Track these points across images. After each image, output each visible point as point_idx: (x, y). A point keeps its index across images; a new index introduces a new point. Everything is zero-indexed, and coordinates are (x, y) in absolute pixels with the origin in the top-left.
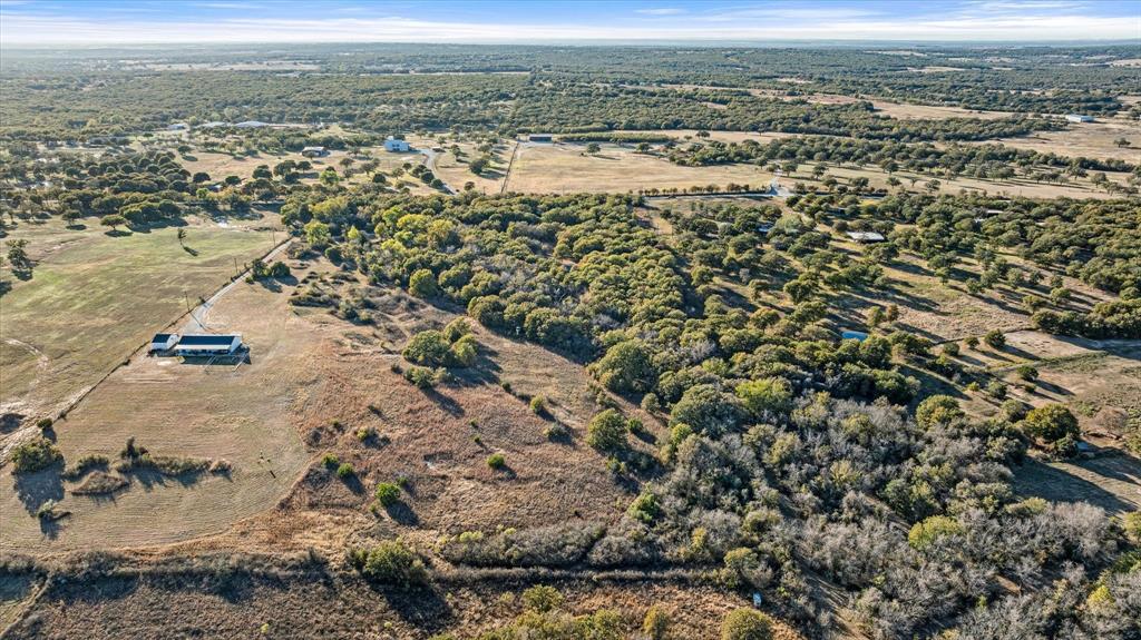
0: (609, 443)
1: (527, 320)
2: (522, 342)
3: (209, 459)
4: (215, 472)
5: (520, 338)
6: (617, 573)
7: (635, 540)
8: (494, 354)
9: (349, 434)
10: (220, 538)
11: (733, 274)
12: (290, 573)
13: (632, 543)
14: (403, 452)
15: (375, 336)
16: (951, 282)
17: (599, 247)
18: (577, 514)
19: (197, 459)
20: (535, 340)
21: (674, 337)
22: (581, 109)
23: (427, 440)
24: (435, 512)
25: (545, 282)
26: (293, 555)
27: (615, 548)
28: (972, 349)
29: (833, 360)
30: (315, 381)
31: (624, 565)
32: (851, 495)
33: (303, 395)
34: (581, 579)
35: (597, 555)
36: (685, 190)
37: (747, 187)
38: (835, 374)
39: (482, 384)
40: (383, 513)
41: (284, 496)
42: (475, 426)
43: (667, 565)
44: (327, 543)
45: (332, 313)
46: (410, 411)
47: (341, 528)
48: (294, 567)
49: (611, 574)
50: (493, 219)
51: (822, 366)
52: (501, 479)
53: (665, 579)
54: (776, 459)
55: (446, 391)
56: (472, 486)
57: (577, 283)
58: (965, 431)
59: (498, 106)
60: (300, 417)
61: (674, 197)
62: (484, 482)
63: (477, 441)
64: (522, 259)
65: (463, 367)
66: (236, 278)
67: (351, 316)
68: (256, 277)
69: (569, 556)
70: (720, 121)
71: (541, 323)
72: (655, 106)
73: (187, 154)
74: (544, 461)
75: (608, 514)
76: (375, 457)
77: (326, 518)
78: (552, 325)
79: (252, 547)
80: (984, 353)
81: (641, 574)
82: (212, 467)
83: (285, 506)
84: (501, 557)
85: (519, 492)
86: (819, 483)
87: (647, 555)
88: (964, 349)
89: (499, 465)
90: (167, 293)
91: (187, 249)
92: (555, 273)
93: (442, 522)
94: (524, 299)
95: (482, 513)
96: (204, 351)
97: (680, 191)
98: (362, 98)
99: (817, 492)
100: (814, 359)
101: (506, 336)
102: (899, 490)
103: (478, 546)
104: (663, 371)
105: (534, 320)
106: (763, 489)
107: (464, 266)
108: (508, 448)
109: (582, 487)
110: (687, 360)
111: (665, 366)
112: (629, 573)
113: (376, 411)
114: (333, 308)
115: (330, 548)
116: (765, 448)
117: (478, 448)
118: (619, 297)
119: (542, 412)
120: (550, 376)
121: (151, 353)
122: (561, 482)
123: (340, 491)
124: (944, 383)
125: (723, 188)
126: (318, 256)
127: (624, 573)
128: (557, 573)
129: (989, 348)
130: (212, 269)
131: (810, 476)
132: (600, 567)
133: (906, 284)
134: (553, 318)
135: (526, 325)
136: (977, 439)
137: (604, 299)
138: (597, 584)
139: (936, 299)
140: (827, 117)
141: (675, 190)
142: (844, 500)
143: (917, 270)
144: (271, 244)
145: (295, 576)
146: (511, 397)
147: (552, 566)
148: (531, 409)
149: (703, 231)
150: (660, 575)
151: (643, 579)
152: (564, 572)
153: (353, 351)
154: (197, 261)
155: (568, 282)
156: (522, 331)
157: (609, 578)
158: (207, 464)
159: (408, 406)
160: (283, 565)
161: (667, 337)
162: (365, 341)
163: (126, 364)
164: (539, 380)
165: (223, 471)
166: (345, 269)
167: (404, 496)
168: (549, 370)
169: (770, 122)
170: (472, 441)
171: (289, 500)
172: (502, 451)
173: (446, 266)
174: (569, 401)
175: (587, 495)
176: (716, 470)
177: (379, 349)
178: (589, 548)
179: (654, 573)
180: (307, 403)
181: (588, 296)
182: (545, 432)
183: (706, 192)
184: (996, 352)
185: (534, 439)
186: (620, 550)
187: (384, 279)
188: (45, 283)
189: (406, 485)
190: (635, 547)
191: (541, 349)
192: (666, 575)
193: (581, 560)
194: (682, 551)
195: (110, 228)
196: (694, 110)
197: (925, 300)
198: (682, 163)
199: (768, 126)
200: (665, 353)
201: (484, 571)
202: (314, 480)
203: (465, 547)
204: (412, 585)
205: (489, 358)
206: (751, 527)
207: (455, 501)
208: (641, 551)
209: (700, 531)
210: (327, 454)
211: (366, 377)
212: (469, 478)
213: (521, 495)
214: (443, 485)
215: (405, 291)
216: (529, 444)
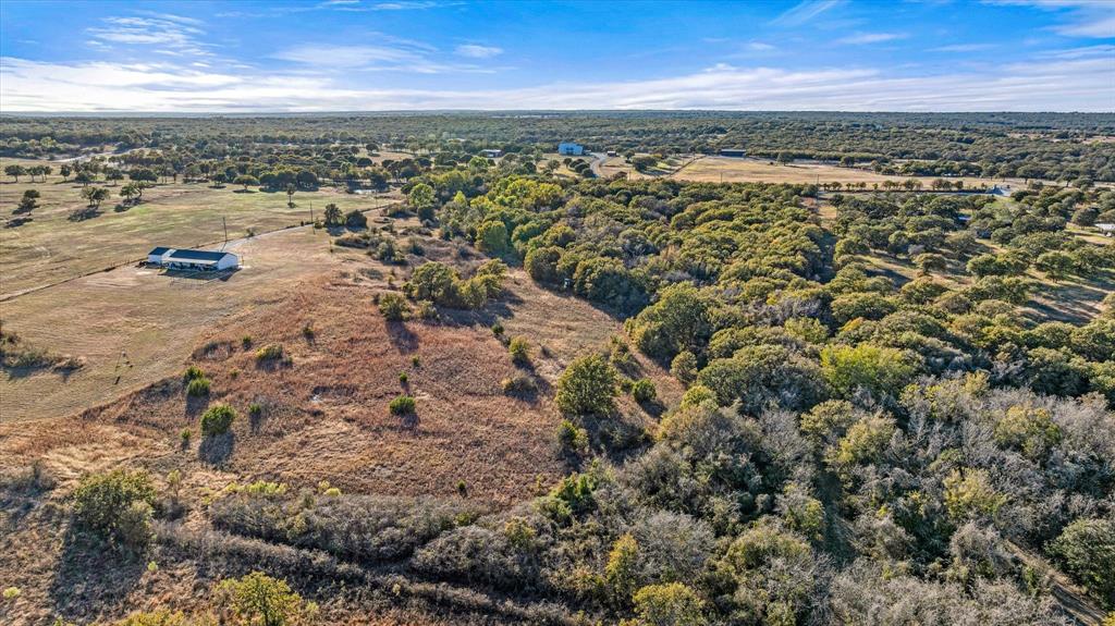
1: (578, 270)
2: (567, 297)
3: (67, 355)
4: (57, 369)
6: (444, 590)
7: (512, 539)
8: (519, 302)
9: (250, 353)
11: (902, 257)
13: (499, 544)
14: (292, 378)
15: (393, 274)
18: (462, 489)
19: (53, 353)
20: (582, 295)
21: (761, 295)
22: (798, 139)
24: (263, 453)
25: (629, 238)
26: (19, 471)
27: (464, 546)
30: (275, 302)
31: (457, 579)
32: (968, 530)
33: (246, 311)
34: (375, 586)
35: (425, 555)
36: (876, 186)
38: (1015, 358)
39: (471, 325)
40: (196, 444)
42: (416, 364)
43: (551, 594)
45: (370, 254)
46: (351, 340)
47: (121, 451)
49: (432, 588)
50: (620, 195)
51: (992, 349)
52: (391, 428)
53: (526, 619)
54: (845, 456)
55: (416, 327)
56: (345, 429)
60: (217, 331)
62: (365, 428)
63: (404, 381)
65: (466, 308)
66: (308, 223)
67: (386, 258)
68: (327, 224)
69: (383, 544)
71: (592, 272)
74: (475, 416)
77: (117, 436)
78: (604, 275)
81: (483, 599)
82: (63, 364)
83: (90, 415)
84: (278, 525)
85: (403, 447)
86: (916, 506)
87: (517, 569)
89: (404, 410)
91: (290, 204)
93: (257, 466)
94: (591, 249)
95: (321, 465)
96: (192, 265)
100: (981, 337)
101: (549, 288)
103: (261, 502)
104: (719, 328)
105: (586, 269)
106: (798, 496)
107: (545, 221)
108: (437, 394)
109: (502, 455)
110: (767, 320)
111: (726, 323)
112: (465, 594)
113: (309, 335)
114: (373, 250)
116: (832, 437)
117: (399, 388)
119: (521, 361)
120: (569, 329)
121: (141, 265)
122: (478, 443)
123: (172, 409)
126: (411, 216)
128: (343, 567)
130: (293, 217)
132: (428, 574)
134: (609, 267)
135: (575, 276)
138: (400, 601)
142: (955, 538)
144: (373, 206)
146: (497, 342)
147: (347, 556)
148: (509, 355)
150: (518, 609)
151: (483, 609)
152: (357, 569)
153: (351, 283)
154: (289, 211)
155: (660, 241)
156: (571, 286)
157: (430, 598)
158: (60, 360)
159: (352, 335)
161: (751, 295)
162: (374, 275)
163: (107, 270)
164: (555, 331)
165: (71, 368)
166: (428, 225)
167: (241, 425)
168: (573, 324)
170: (395, 380)
171: (103, 409)
172: (426, 397)
173: (526, 221)
175: (503, 465)
177: (386, 284)
178: (426, 539)
179: (509, 603)
180: (241, 319)
181: (672, 252)
182: (505, 382)
185: (483, 389)
186: (474, 551)
187: (458, 233)
189: (256, 416)
190: (504, 552)
191: (584, 304)
192: (530, 611)
193: (400, 556)
194: (581, 575)
195: (242, 187)
201: (238, 541)
202: (157, 392)
204: (119, 539)
205: (508, 305)
206: (741, 561)
207: (303, 444)
208: (509, 560)
209: (626, 543)
210: (200, 367)
211: (337, 305)
212: (349, 420)
213: (403, 451)
214: (307, 422)
215: (472, 245)
216: (470, 394)
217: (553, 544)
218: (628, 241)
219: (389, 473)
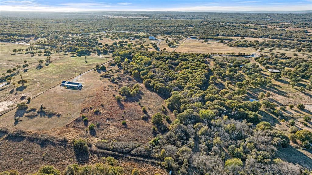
0: (158, 122)
1: (155, 86)
2: (153, 92)
3: (57, 112)
4: (57, 115)
5: (152, 91)
6: (136, 158)
7: (146, 149)
8: (143, 94)
9: (92, 110)
10: (48, 131)
11: (225, 79)
12: (58, 142)
13: (144, 150)
14: (103, 117)
15: (115, 86)
16: (295, 87)
17: (188, 68)
18: (137, 140)
19: (54, 112)
20: (156, 92)
21: (192, 95)
22: (211, 30)
23: (110, 114)
24: (101, 133)
25: (166, 76)
26: (61, 138)
27: (139, 151)
28: (291, 109)
29: (237, 107)
30: (93, 96)
31: (138, 156)
33: (88, 99)
34: (126, 157)
35: (133, 152)
36: (225, 54)
37: (244, 54)
38: (236, 111)
39: (134, 102)
40: (89, 132)
41: (68, 124)
42: (125, 112)
43: (152, 158)
44: (71, 137)
45: (109, 80)
46: (111, 106)
47: (76, 134)
48: (60, 141)
49: (134, 157)
50: (164, 58)
51: (232, 109)
52: (123, 127)
53: (149, 162)
54: (200, 133)
55: (123, 103)
56: (114, 128)
57: (174, 77)
58: (267, 134)
59: (188, 29)
60: (84, 105)
61: (221, 55)
62: (118, 128)
63: (123, 117)
64: (164, 70)
65: (132, 97)
66: (92, 69)
67: (113, 81)
68: (97, 69)
69: (126, 151)
70: (252, 35)
71: (158, 87)
72: (234, 29)
73: (101, 38)
74: (137, 124)
75: (145, 141)
76: (96, 117)
77: (74, 130)
78: (160, 88)
79: (54, 135)
80: (295, 111)
81: (142, 159)
82: (57, 114)
83: (67, 126)
84: (109, 148)
85: (125, 131)
86: (209, 143)
87: (147, 154)
88: (288, 108)
89: (124, 124)
90: (74, 71)
91: (86, 61)
92: (171, 74)
93: (101, 136)
94: (157, 80)
95: (112, 135)
96: (72, 86)
97: (223, 54)
98: (153, 25)
99: (207, 145)
100: (231, 106)
101: (149, 90)
102: (232, 149)
103: (105, 144)
105: (157, 86)
106: (191, 142)
107: (147, 70)
108: (130, 120)
109: (143, 133)
110: (192, 102)
111: (184, 103)
112: (139, 158)
113: (102, 106)
114: (109, 79)
115: (71, 138)
116: (198, 129)
117: (122, 118)
118: (184, 82)
119: (145, 111)
120: (154, 102)
121: (61, 85)
122: (138, 130)
123: (82, 124)
124: (274, 118)
125: (237, 54)
126: (115, 65)
127: (138, 158)
128: (120, 155)
129: (298, 110)
130: (88, 66)
131: (207, 140)
132: (133, 155)
133: (279, 86)
134: (161, 86)
135: (154, 87)
136: (270, 137)
137: (179, 82)
138: (130, 159)
139: (287, 92)
140: (288, 34)
141: (222, 53)
142: (213, 148)
143: (286, 82)
144: (106, 61)
145: (59, 143)
146: (139, 106)
147: (120, 153)
148: (142, 110)
149: (222, 65)
150: (148, 160)
151: (142, 161)
152: (122, 155)
153: (107, 90)
154: (86, 64)
155: (172, 77)
156: (154, 89)
157: (134, 159)
158: (56, 113)
159: (111, 105)
160: (57, 140)
162: (112, 87)
163: (54, 87)
164: (150, 102)
165: (59, 115)
166: (120, 69)
167: (96, 128)
168: (154, 100)
169: (268, 35)
170: (121, 116)
171: (69, 125)
172: (128, 120)
173: (143, 70)
174: (154, 109)
175: (143, 135)
176: (179, 134)
177: (114, 90)
178: (133, 149)
179: (146, 160)
180: (88, 101)
181: (175, 81)
182: (142, 117)
183: (231, 55)
184: (300, 111)
185: (138, 118)
186: (140, 151)
187: (128, 72)
188: (50, 67)
189: (98, 126)
190: (145, 152)
191: (156, 94)
192: (149, 161)
193: (129, 152)
194: (157, 155)
195: (72, 55)
196: (245, 31)
197: (283, 92)
198: (231, 46)
199: (267, 37)
200: (186, 99)
201: (102, 151)
202: (78, 120)
203: (101, 143)
205: (141, 95)
206: (181, 152)
207: (108, 131)
208: (146, 153)
209: (163, 150)
210: (84, 115)
211: (106, 97)
212: (115, 126)
213: (125, 132)
214: (107, 127)
215: (131, 76)
216: (136, 119)
217: (152, 150)
218: (166, 77)
219: (124, 137)
